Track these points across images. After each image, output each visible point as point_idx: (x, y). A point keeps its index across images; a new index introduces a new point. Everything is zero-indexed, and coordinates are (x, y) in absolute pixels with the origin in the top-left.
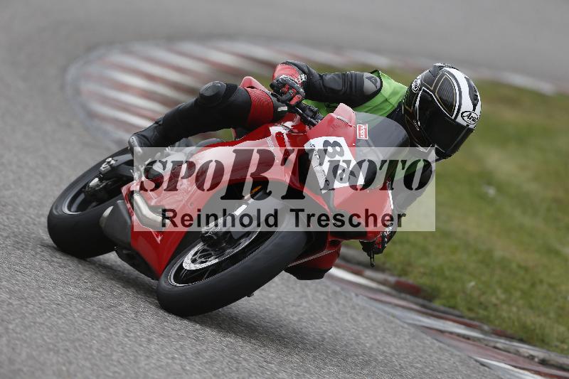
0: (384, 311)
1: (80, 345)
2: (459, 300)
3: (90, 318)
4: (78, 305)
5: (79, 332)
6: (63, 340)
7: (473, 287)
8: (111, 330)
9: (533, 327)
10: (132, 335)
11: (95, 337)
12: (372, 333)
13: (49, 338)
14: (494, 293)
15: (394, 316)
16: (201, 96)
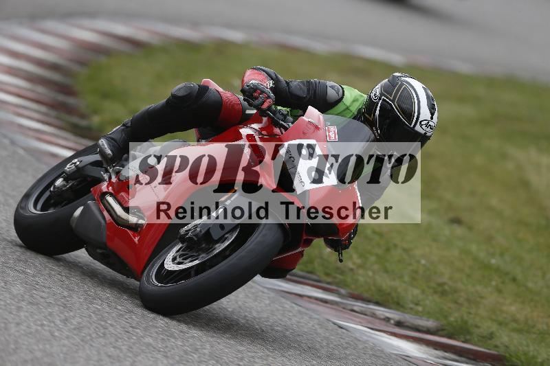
2: (317, 265)
9: (388, 291)
16: (174, 96)
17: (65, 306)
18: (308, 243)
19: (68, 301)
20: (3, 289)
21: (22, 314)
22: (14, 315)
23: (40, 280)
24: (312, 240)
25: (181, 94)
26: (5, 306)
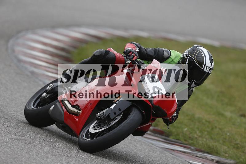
0: (148, 142)
1: (17, 160)
2: (181, 136)
3: (21, 148)
4: (16, 143)
5: (16, 154)
6: (9, 158)
7: (186, 130)
8: (30, 153)
9: (213, 147)
10: (39, 155)
11: (24, 156)
12: (143, 151)
13: (4, 158)
14: (196, 133)
15: (152, 144)
16: (94, 56)
17: (68, 156)
18: (153, 120)
19: (69, 154)
20: (40, 149)
21: (48, 160)
22: (45, 160)
23: (56, 144)
24: (155, 119)
25: (97, 54)
26: (41, 156)
